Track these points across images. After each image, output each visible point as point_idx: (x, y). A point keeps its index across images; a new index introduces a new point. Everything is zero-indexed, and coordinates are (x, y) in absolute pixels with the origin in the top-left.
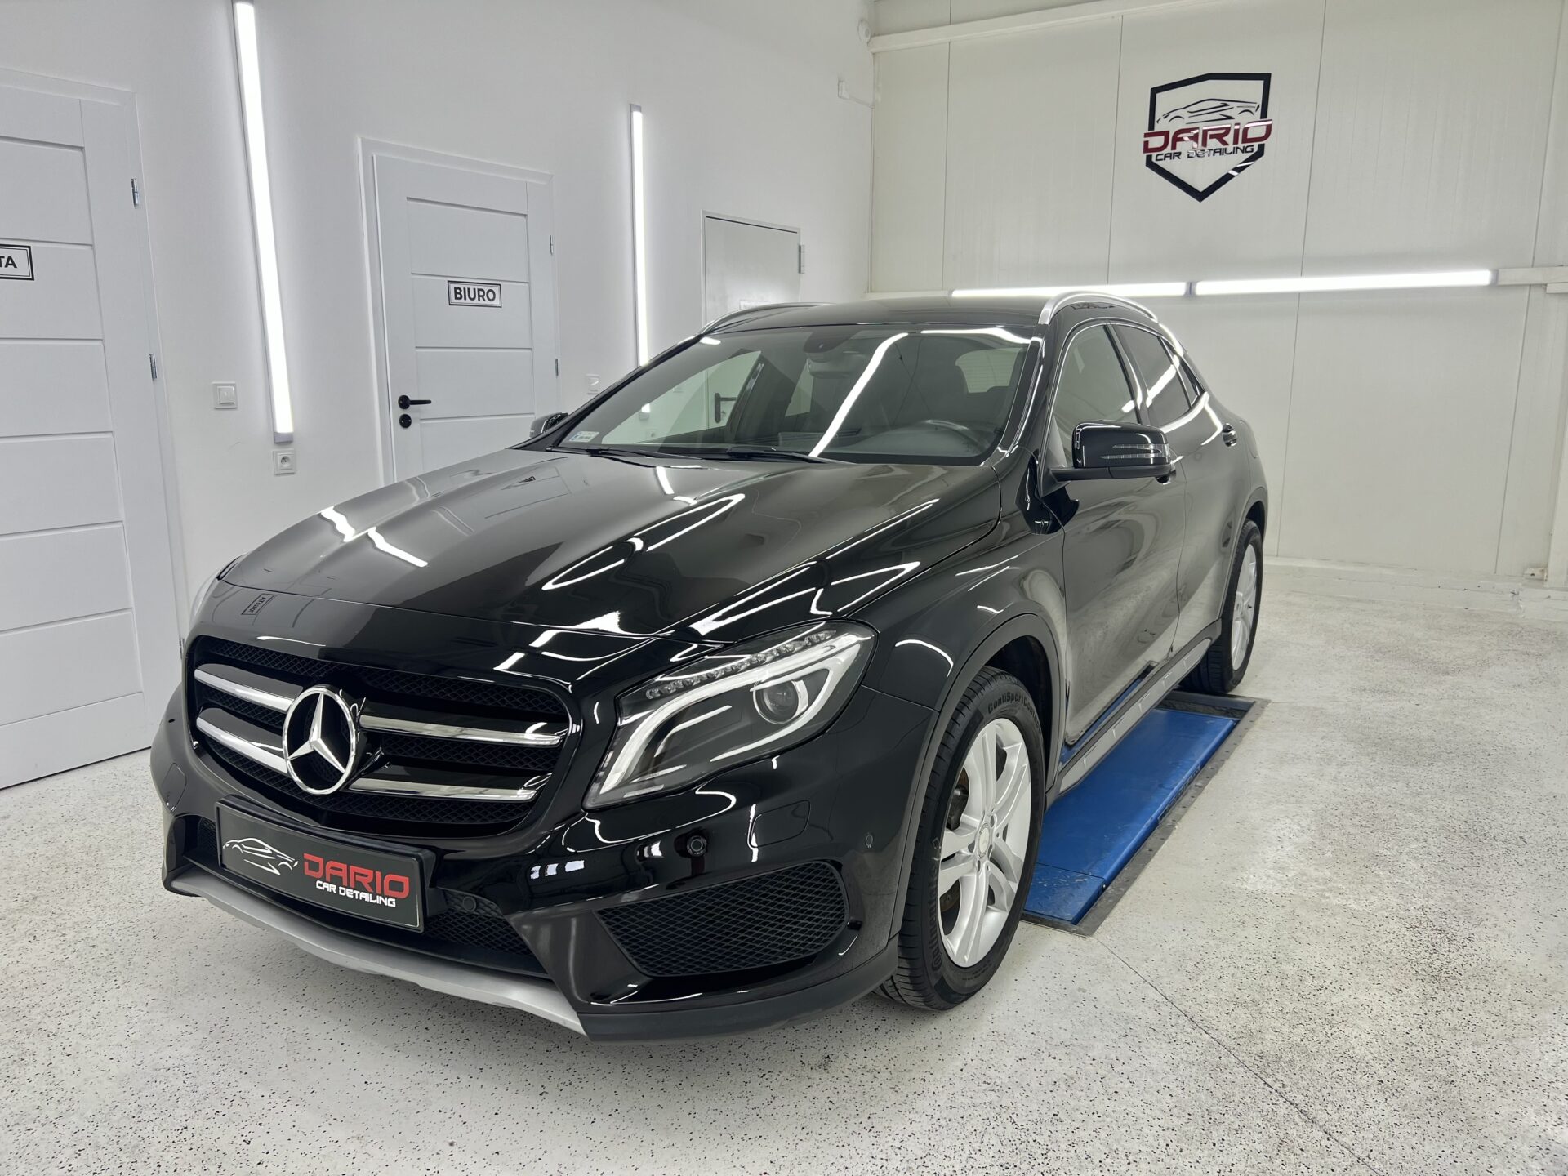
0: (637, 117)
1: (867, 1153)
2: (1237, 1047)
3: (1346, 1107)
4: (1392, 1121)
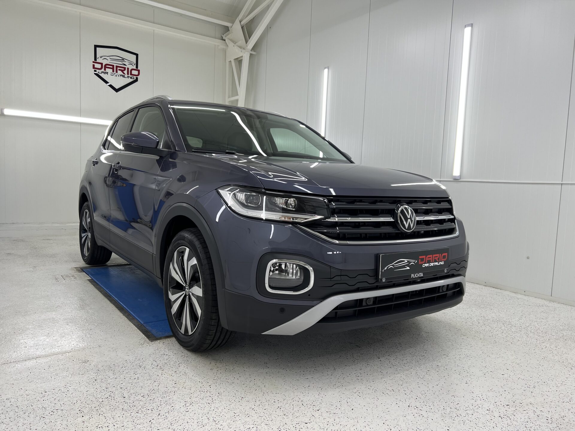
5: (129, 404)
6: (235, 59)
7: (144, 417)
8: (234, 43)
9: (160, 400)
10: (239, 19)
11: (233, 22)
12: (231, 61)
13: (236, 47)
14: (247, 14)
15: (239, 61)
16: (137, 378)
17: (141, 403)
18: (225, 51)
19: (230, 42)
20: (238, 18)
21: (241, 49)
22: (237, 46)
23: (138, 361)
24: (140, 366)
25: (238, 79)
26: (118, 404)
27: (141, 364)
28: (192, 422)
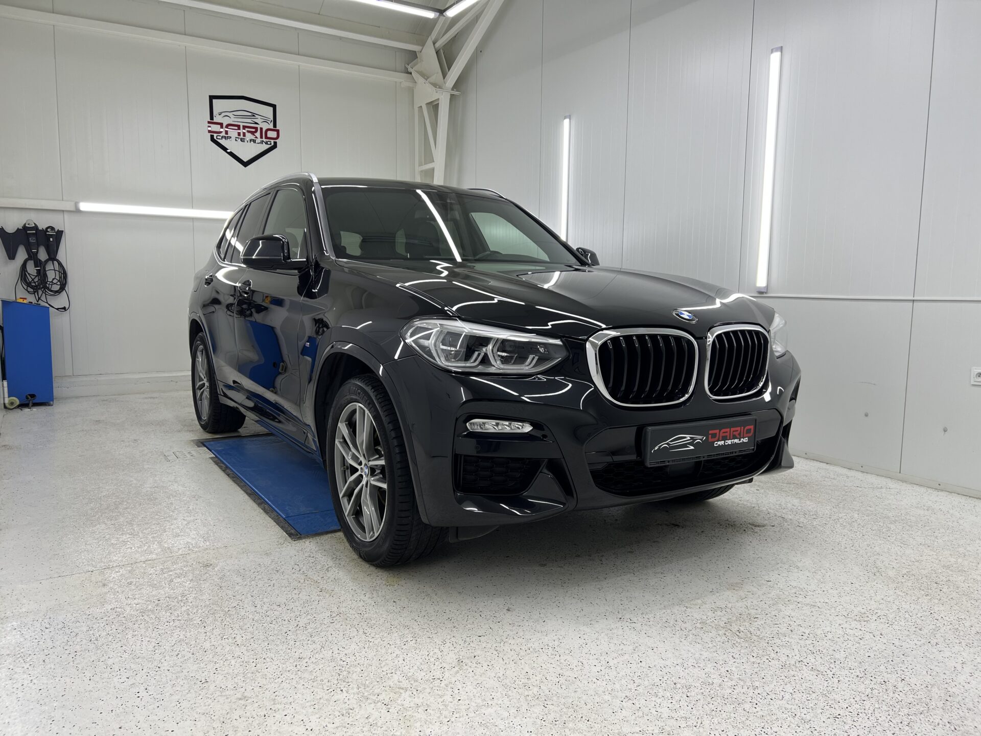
5: (261, 614)
6: (427, 104)
7: (279, 628)
8: (425, 79)
9: (299, 610)
10: (431, 39)
11: (423, 44)
12: (421, 107)
13: (427, 85)
14: (444, 31)
15: (434, 107)
16: (272, 585)
17: (276, 613)
18: (411, 91)
19: (418, 76)
20: (430, 37)
21: (436, 88)
22: (430, 83)
23: (274, 565)
24: (278, 571)
25: (433, 134)
26: (247, 614)
27: (278, 568)
28: (337, 634)
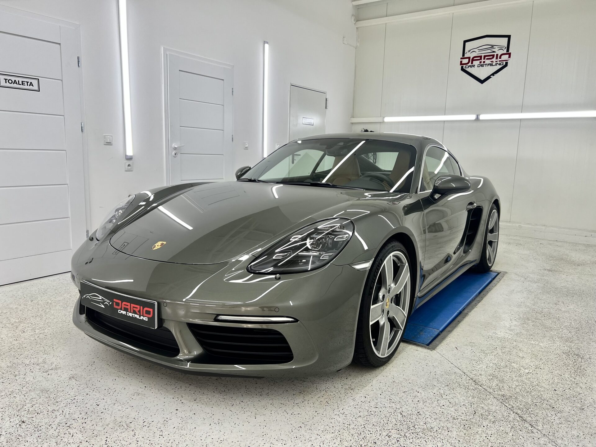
0: (267, 46)
1: (341, 422)
2: (494, 392)
3: (539, 416)
4: (558, 422)
